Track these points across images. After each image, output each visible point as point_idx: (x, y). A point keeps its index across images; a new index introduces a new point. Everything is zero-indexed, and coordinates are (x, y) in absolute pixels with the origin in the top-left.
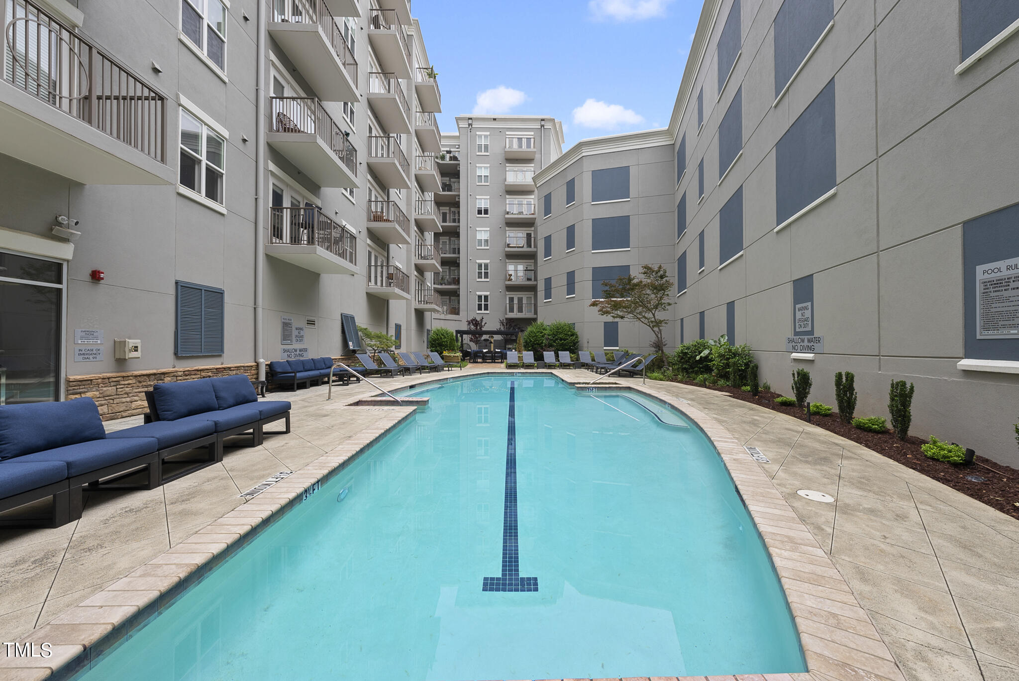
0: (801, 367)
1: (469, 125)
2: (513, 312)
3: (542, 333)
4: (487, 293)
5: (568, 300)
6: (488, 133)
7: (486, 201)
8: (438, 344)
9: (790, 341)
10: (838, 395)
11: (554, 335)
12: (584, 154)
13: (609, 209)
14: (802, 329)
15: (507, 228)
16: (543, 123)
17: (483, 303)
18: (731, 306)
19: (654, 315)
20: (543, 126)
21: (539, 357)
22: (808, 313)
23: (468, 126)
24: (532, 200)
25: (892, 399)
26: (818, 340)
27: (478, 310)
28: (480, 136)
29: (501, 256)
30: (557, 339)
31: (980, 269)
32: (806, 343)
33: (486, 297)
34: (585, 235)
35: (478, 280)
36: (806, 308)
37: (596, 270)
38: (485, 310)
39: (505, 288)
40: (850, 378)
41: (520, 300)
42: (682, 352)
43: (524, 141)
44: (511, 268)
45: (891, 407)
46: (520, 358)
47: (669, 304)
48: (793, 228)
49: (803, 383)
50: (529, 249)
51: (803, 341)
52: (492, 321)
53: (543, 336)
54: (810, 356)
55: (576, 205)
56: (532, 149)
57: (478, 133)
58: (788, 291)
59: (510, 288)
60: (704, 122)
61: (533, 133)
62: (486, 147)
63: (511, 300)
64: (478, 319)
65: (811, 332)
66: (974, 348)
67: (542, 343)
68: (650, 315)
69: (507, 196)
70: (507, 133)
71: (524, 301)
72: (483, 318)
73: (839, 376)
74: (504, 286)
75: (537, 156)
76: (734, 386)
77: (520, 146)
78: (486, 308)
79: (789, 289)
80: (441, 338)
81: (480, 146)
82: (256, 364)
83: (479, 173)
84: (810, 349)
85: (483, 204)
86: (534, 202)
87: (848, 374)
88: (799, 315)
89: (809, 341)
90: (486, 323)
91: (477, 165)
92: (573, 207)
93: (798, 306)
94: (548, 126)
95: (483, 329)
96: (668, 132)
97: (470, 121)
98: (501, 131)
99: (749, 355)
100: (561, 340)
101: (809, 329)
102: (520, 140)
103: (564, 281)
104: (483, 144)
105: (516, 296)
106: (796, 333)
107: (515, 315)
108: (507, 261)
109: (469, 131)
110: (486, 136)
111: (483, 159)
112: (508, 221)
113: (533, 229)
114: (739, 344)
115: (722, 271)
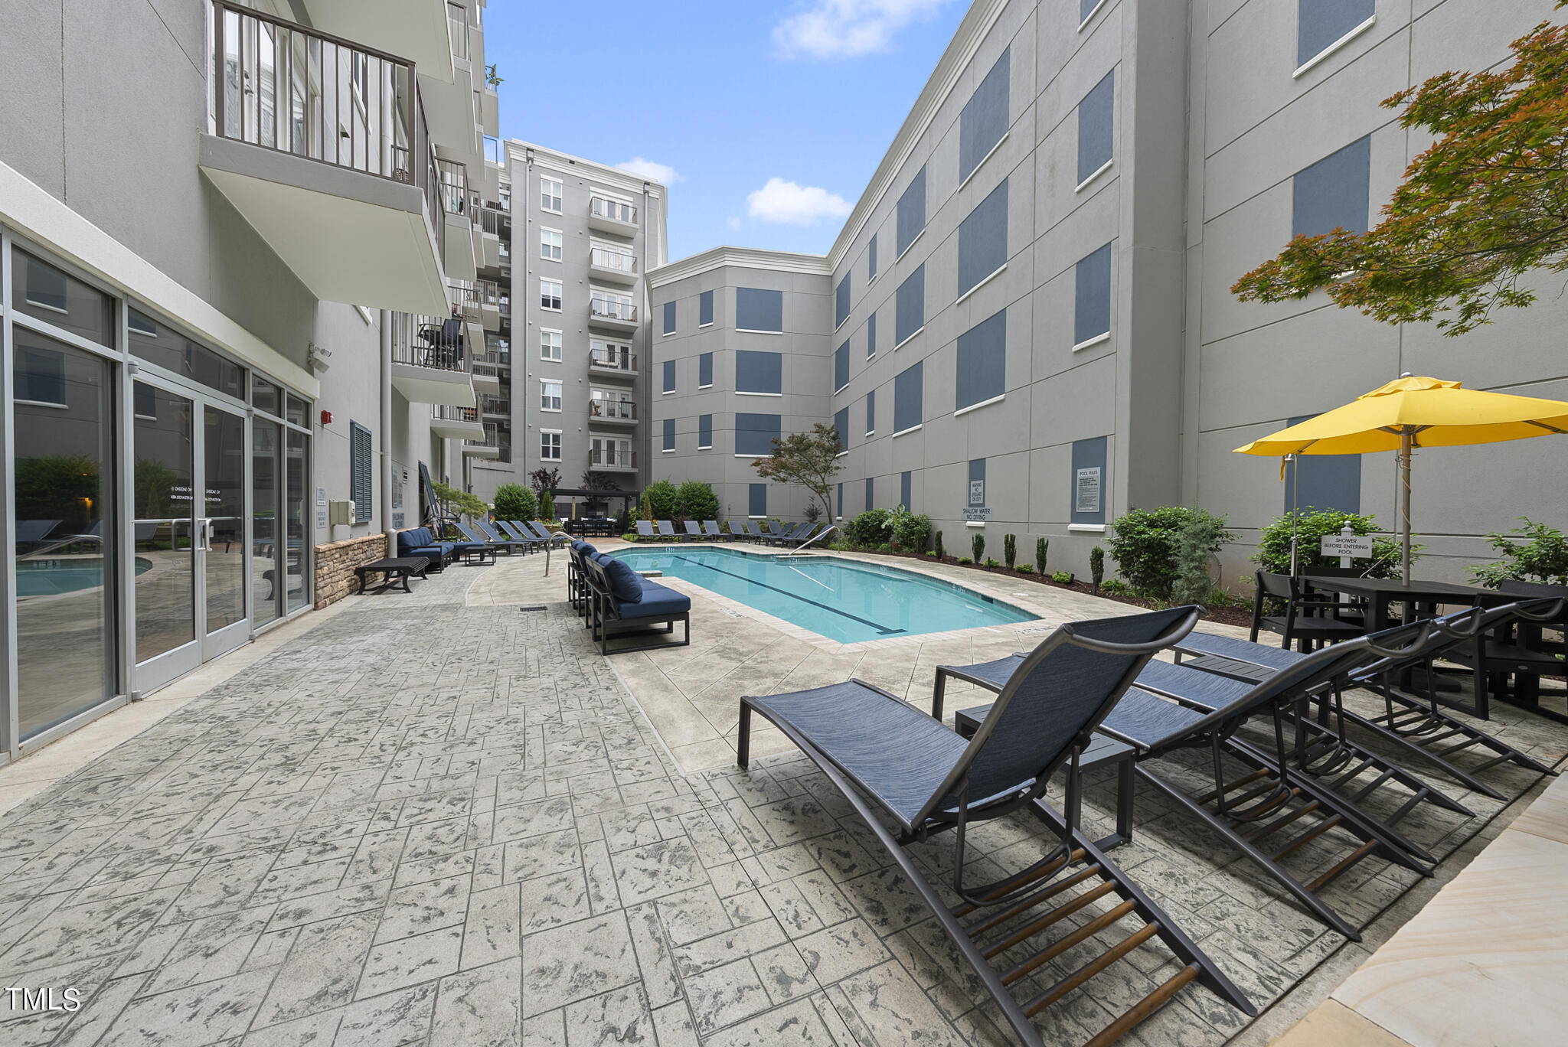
0: (977, 532)
1: (528, 159)
2: (600, 462)
3: (668, 496)
4: (559, 431)
5: (701, 453)
6: (561, 181)
7: (556, 286)
8: (513, 509)
9: (965, 511)
10: (1006, 551)
11: (688, 499)
12: (727, 263)
13: (758, 341)
14: (975, 502)
15: (591, 335)
16: (647, 188)
17: (551, 445)
18: (906, 477)
19: (823, 479)
20: (648, 192)
21: (680, 528)
22: (981, 489)
23: (525, 160)
24: (630, 299)
25: (1038, 550)
26: (988, 511)
27: (543, 456)
28: (547, 182)
29: (582, 377)
30: (692, 505)
31: (1079, 471)
32: (978, 513)
33: (556, 438)
34: (726, 369)
35: (543, 409)
36: (979, 485)
37: (740, 417)
38: (554, 457)
39: (587, 426)
40: (1013, 538)
41: (611, 445)
42: (863, 521)
43: (618, 210)
44: (597, 395)
45: (1037, 555)
46: (656, 529)
47: (837, 468)
48: (971, 416)
49: (979, 545)
50: (624, 372)
51: (976, 511)
52: (571, 475)
53: (670, 500)
54: (982, 524)
55: (714, 328)
56: (630, 223)
57: (542, 176)
58: (965, 469)
59: (595, 427)
60: (878, 274)
61: (631, 199)
62: (557, 201)
63: (597, 444)
64: (549, 472)
65: (983, 505)
66: (1077, 517)
67: (671, 509)
68: (819, 480)
69: (591, 286)
70: (592, 188)
71: (617, 448)
72: (556, 470)
73: (1007, 537)
74: (587, 423)
75: (639, 236)
76: (919, 552)
77: (612, 213)
78: (556, 454)
79: (966, 467)
80: (518, 500)
81: (546, 198)
82: (383, 536)
83: (544, 240)
84: (982, 518)
85: (552, 289)
86: (633, 301)
87: (1012, 536)
88: (973, 490)
89: (981, 511)
90: (560, 478)
91: (542, 227)
92: (710, 329)
93: (972, 483)
94: (654, 194)
95: (559, 487)
96: (827, 261)
97: (530, 154)
98: (581, 182)
99: (927, 523)
100: (699, 505)
101: (981, 502)
102: (612, 204)
103: (695, 426)
104: (552, 196)
105: (604, 439)
106: (970, 505)
107: (602, 466)
108: (591, 384)
109: (528, 169)
110: (556, 184)
111: (552, 220)
112: (592, 324)
113: (631, 341)
114: (916, 513)
115: (897, 440)
